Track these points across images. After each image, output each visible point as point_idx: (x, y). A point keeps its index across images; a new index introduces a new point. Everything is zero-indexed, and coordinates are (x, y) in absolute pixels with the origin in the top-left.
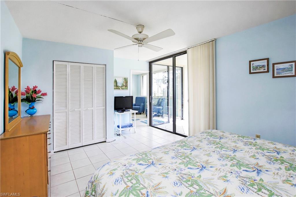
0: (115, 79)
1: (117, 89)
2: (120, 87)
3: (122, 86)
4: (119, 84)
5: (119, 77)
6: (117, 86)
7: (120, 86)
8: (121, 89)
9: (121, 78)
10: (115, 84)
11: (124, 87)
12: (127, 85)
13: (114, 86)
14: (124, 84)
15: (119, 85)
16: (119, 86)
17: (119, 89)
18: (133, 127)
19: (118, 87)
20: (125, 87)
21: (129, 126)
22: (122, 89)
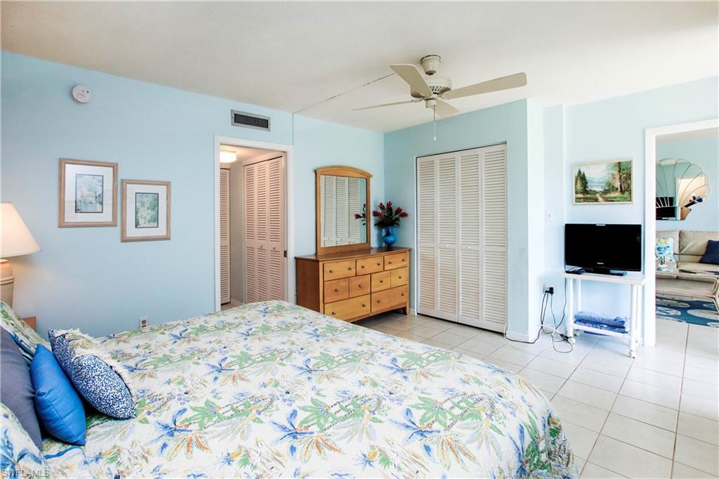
0: (580, 172)
1: (586, 200)
2: (598, 195)
3: (606, 192)
4: (596, 186)
5: (593, 163)
6: (585, 191)
7: (599, 189)
8: (600, 199)
9: (603, 167)
10: (579, 185)
11: (617, 194)
12: (629, 185)
13: (576, 193)
14: (617, 184)
15: (594, 189)
16: (596, 193)
17: (596, 200)
18: (624, 332)
19: (588, 196)
20: (622, 192)
21: (609, 326)
22: (607, 200)
